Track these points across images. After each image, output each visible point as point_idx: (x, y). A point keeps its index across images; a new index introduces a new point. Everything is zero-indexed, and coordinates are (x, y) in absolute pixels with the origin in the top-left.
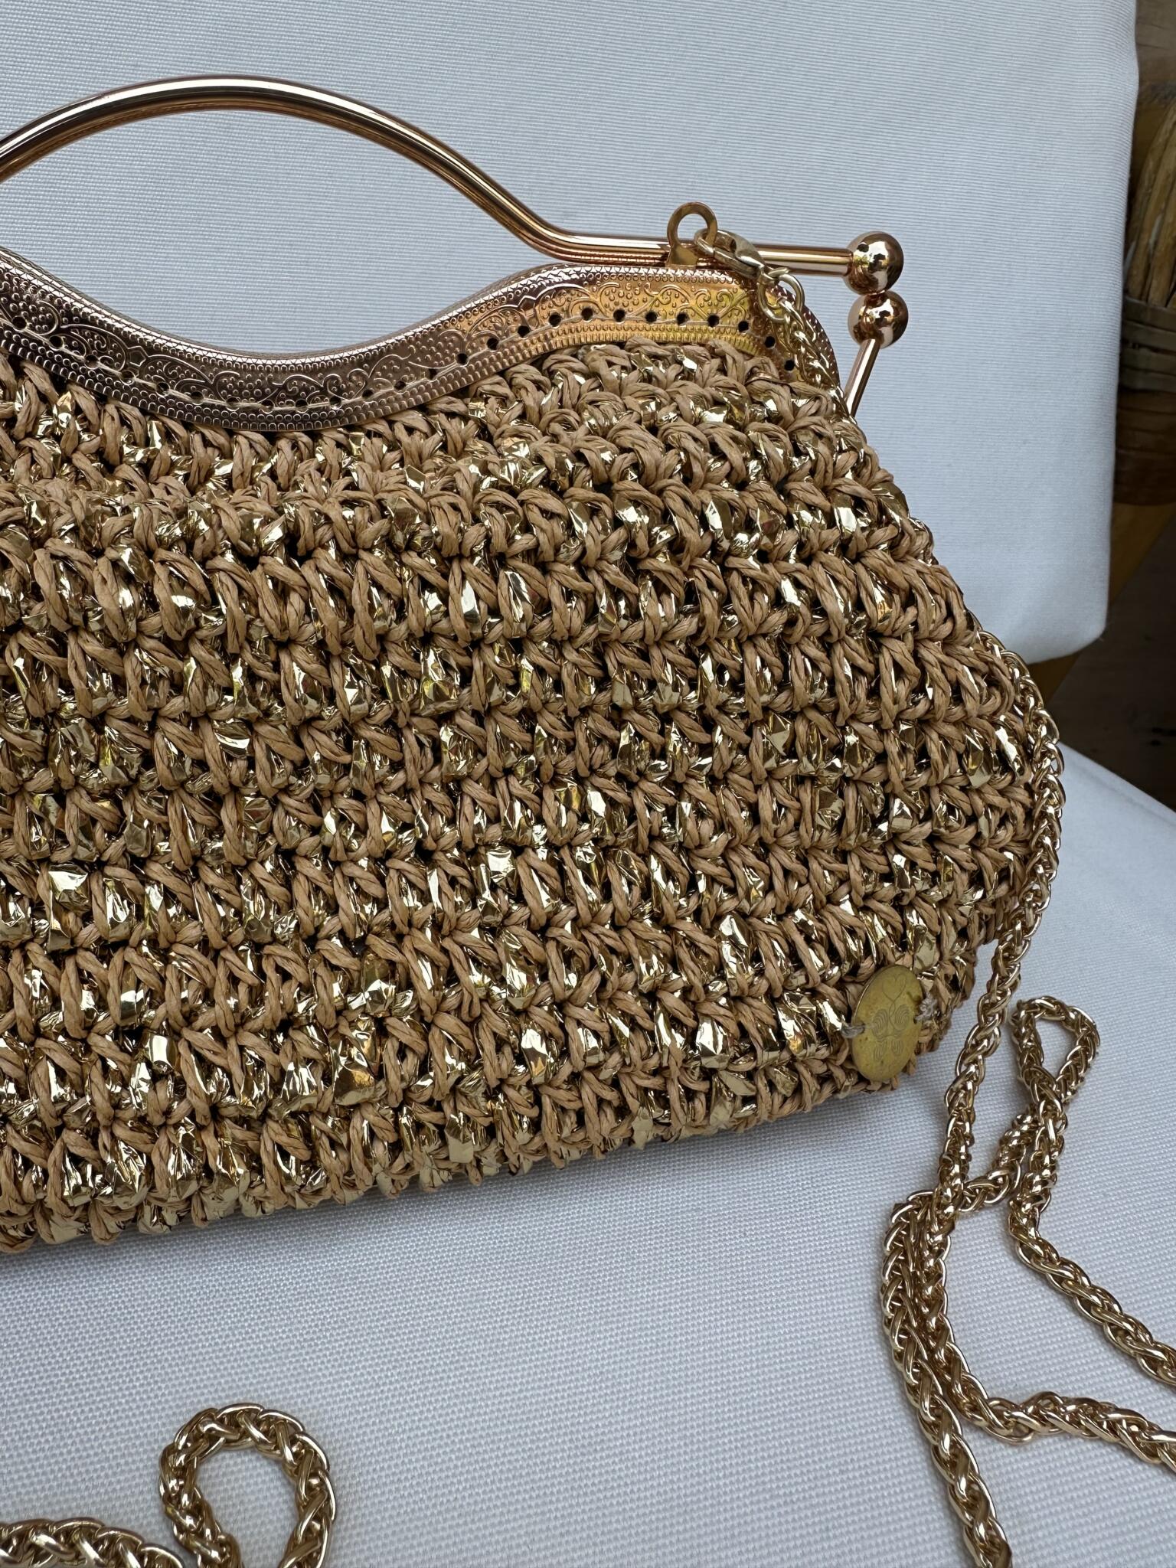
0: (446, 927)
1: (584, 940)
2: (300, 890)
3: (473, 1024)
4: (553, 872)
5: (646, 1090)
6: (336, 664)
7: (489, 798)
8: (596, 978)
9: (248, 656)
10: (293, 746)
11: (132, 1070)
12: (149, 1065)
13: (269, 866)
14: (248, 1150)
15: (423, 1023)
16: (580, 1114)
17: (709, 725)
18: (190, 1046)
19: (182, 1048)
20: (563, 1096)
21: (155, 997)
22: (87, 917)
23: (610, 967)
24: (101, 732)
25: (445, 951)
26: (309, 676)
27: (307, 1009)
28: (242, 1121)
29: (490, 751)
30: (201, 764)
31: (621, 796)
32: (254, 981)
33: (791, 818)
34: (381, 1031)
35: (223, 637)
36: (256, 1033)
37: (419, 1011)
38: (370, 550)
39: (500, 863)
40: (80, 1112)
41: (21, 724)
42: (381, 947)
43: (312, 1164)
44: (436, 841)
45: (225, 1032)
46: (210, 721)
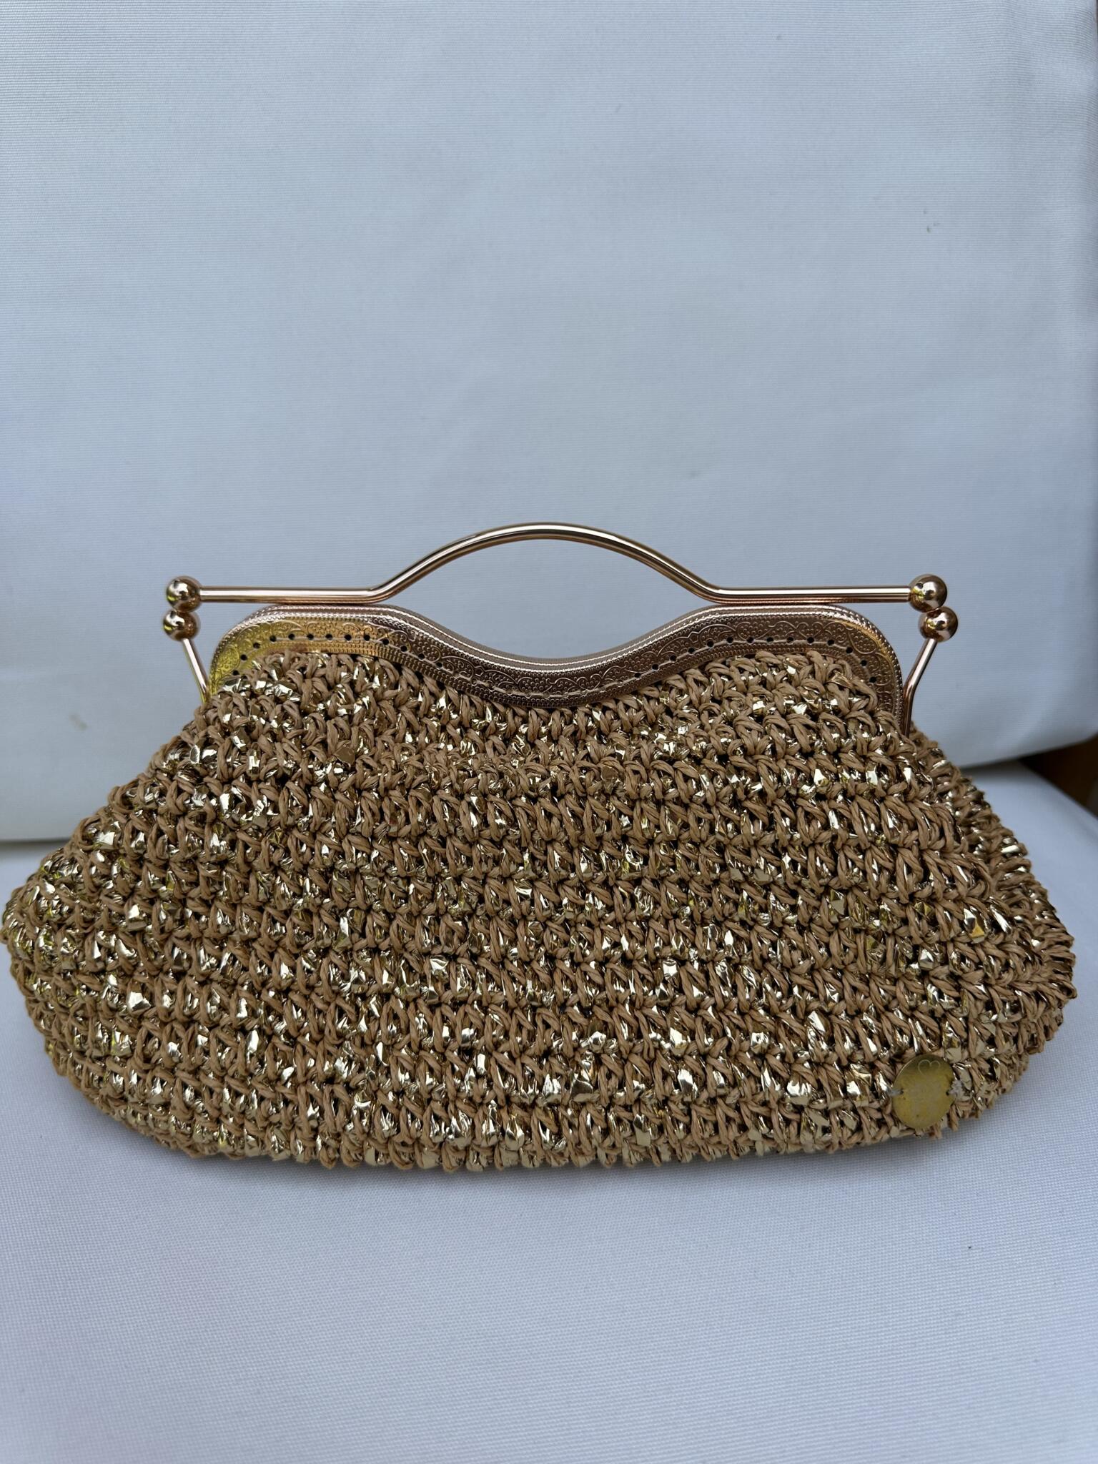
0: (637, 1004)
1: (720, 1019)
2: (557, 976)
3: (651, 1063)
4: (702, 976)
5: (757, 1115)
6: (576, 852)
7: (665, 931)
8: (725, 1042)
9: (531, 848)
10: (553, 893)
11: (466, 1071)
12: (475, 1069)
13: (542, 963)
14: (525, 1123)
15: (623, 1060)
16: (716, 1126)
17: (794, 895)
18: (496, 1061)
19: (492, 1062)
20: (704, 1111)
21: (479, 1033)
22: (447, 987)
23: (734, 1036)
24: (459, 884)
25: (636, 1019)
26: (562, 860)
27: (558, 1045)
28: (523, 1106)
29: (662, 903)
30: (507, 902)
31: (743, 933)
32: (530, 1027)
33: (852, 954)
34: (598, 1063)
35: (520, 839)
36: (531, 1057)
37: (620, 1051)
38: (593, 797)
39: (670, 970)
40: (440, 1092)
41: (423, 880)
42: (601, 1013)
43: (558, 1135)
44: (634, 954)
45: (515, 1056)
46: (512, 880)
